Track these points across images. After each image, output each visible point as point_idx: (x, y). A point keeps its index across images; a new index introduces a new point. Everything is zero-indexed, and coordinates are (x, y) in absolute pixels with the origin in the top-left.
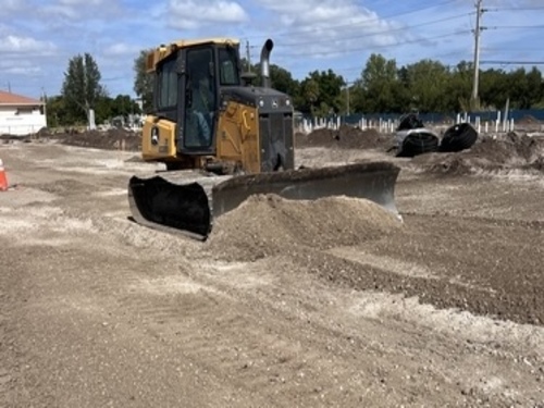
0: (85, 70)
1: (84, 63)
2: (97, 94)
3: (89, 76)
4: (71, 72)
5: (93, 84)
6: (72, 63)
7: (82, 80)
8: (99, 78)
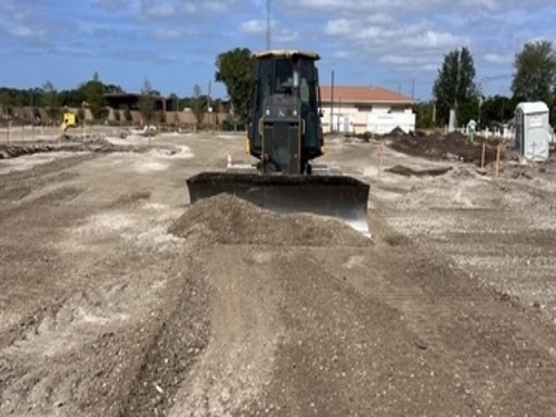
0: (460, 66)
1: (459, 59)
2: (470, 92)
3: (462, 74)
4: (445, 68)
5: (466, 82)
6: (447, 59)
7: (455, 78)
8: (473, 74)
